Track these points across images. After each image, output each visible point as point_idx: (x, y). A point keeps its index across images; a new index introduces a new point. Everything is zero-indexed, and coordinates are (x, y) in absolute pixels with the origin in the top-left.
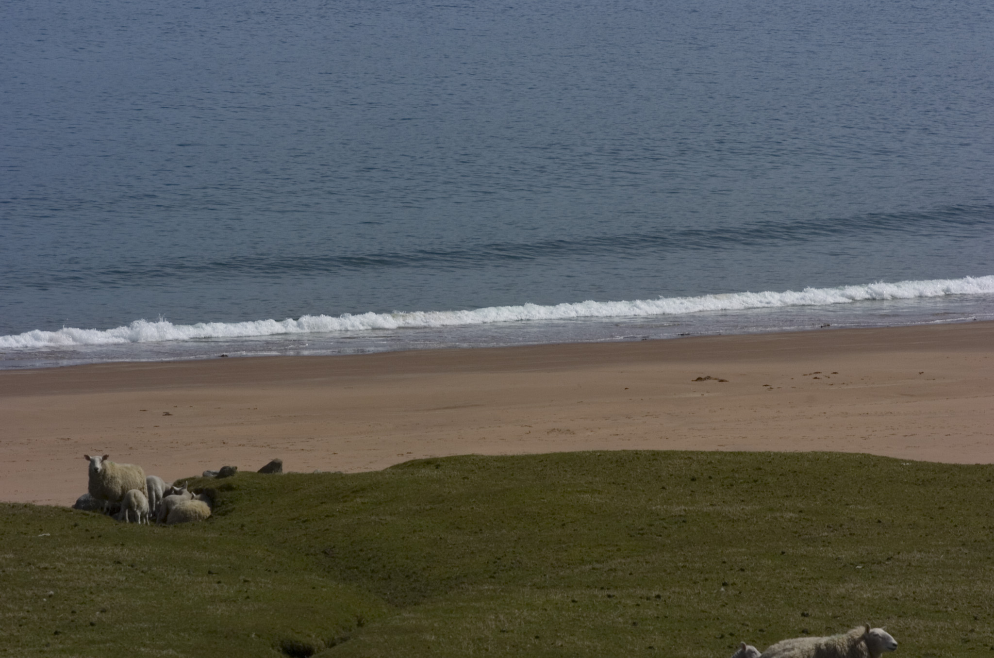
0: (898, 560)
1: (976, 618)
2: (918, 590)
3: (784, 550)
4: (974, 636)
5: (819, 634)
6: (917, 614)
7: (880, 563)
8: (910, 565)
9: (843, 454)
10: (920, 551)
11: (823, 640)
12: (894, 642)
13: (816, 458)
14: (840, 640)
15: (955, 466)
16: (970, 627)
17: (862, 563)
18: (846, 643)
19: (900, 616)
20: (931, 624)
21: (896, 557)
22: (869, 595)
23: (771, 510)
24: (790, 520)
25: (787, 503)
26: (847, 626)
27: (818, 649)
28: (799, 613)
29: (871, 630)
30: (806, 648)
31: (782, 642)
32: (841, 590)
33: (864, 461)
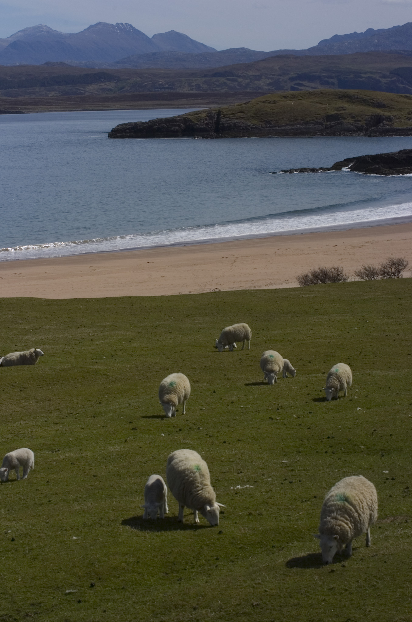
0: (43, 328)
1: (66, 344)
2: (49, 337)
3: (9, 326)
4: (66, 349)
5: (20, 351)
6: (49, 344)
7: (37, 329)
8: (46, 329)
9: (25, 298)
10: (49, 325)
11: (22, 353)
12: (43, 353)
13: (17, 299)
14: (27, 352)
15: (58, 300)
16: (64, 347)
17: (32, 329)
18: (29, 353)
19: (44, 345)
20: (53, 347)
21: (42, 327)
22: (35, 339)
23: (5, 315)
24: (10, 317)
25: (9, 313)
26: (28, 348)
27: (20, 355)
28: (14, 345)
29: (36, 350)
30: (17, 355)
31: (10, 354)
32: (26, 338)
33: (31, 299)
